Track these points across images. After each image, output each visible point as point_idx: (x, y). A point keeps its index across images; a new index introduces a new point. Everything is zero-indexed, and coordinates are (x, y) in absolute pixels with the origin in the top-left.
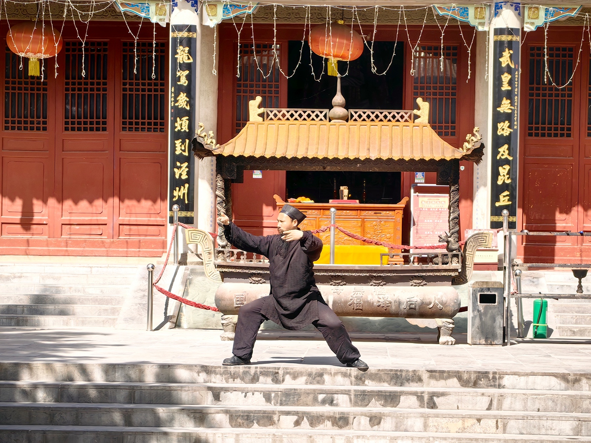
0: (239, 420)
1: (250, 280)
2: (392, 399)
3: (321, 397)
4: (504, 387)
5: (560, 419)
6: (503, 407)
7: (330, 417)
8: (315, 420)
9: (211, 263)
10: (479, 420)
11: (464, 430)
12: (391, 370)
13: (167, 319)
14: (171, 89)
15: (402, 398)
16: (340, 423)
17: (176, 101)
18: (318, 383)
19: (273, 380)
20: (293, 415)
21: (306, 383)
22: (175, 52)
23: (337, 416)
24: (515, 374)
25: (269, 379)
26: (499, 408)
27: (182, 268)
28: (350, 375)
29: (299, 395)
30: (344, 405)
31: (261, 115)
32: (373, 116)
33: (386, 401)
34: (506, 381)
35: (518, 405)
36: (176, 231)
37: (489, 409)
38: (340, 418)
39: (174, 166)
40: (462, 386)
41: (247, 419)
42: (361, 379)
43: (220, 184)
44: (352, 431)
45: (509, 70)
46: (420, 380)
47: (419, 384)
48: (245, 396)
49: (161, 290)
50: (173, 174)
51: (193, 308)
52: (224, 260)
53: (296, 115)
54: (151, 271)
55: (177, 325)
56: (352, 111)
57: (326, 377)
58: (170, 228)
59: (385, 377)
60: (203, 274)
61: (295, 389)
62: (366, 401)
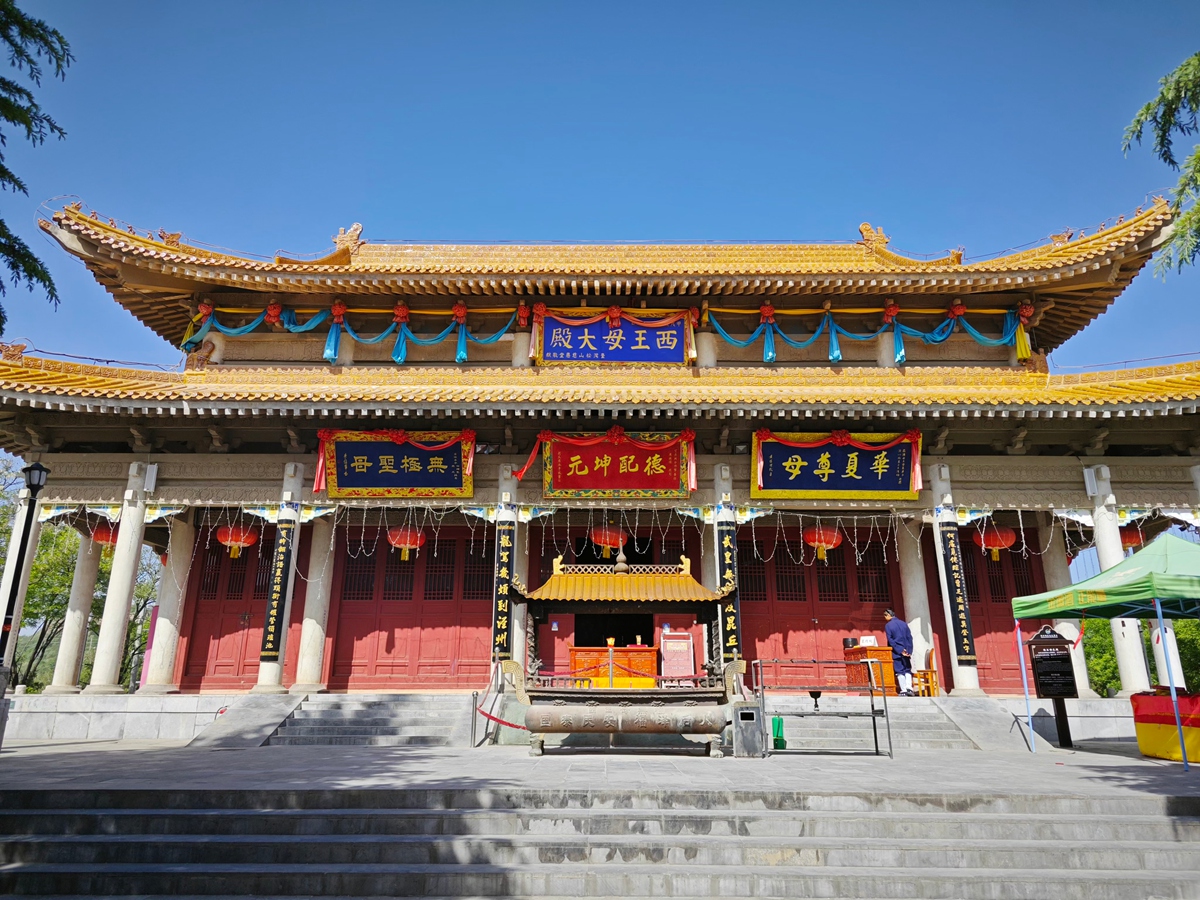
0: (549, 854)
1: (554, 702)
2: (703, 825)
3: (631, 824)
4: (809, 809)
5: (881, 847)
6: (816, 833)
7: (644, 849)
8: (629, 853)
9: (522, 687)
10: (798, 851)
11: (783, 862)
12: (698, 792)
13: (487, 736)
14: (496, 565)
15: (713, 824)
16: (654, 856)
17: (499, 573)
18: (626, 806)
19: (581, 804)
20: (606, 847)
21: (614, 807)
22: (500, 540)
23: (651, 848)
24: (818, 794)
25: (578, 804)
26: (812, 834)
27: (501, 695)
28: (657, 798)
29: (609, 822)
30: (655, 835)
31: (562, 570)
32: (648, 570)
33: (697, 828)
34: (811, 801)
35: (831, 830)
36: (497, 667)
37: (801, 835)
38: (654, 850)
39: (496, 619)
40: (768, 808)
41: (557, 853)
42: (668, 802)
43: (530, 622)
44: (667, 865)
45: (729, 549)
46: (726, 802)
47: (726, 806)
48: (555, 824)
49: (483, 713)
50: (496, 625)
51: (508, 727)
52: (533, 685)
53: (589, 570)
54: (475, 697)
55: (495, 741)
56: (632, 566)
57: (634, 800)
58: (493, 665)
59: (691, 799)
60: (516, 700)
61: (605, 816)
62: (677, 828)
